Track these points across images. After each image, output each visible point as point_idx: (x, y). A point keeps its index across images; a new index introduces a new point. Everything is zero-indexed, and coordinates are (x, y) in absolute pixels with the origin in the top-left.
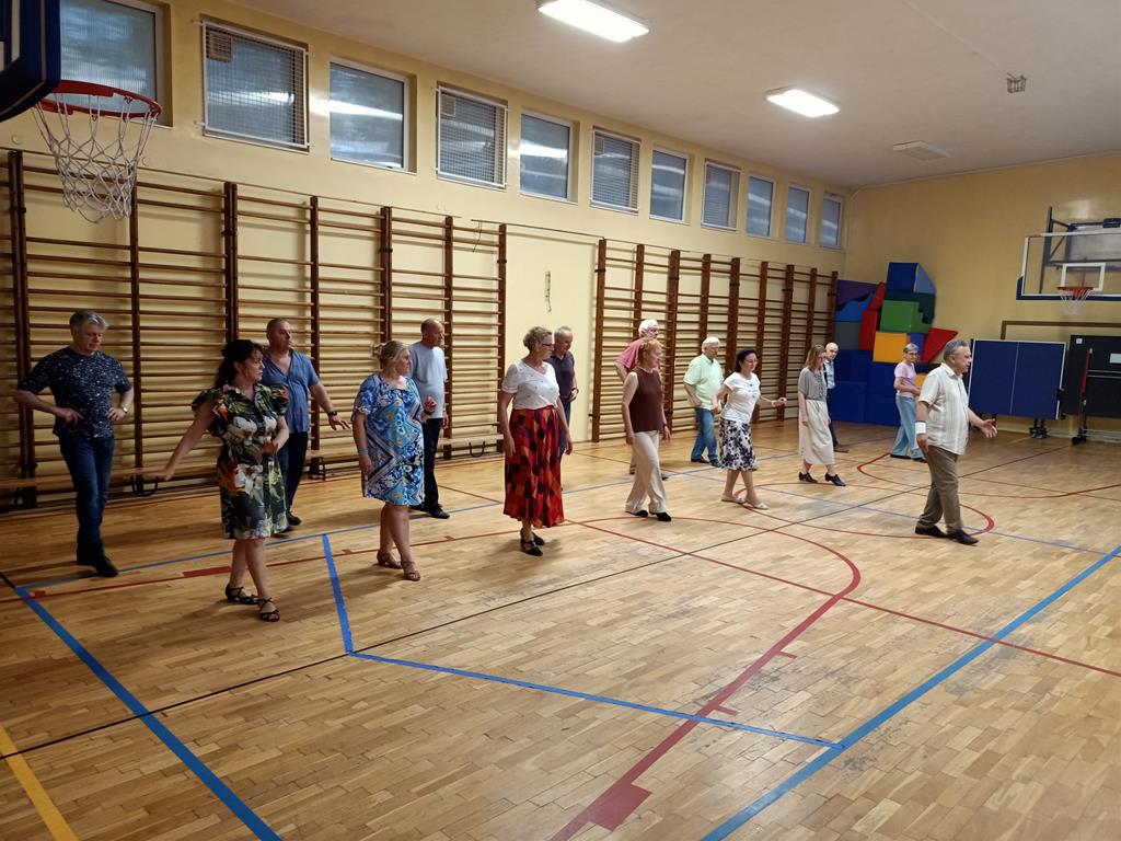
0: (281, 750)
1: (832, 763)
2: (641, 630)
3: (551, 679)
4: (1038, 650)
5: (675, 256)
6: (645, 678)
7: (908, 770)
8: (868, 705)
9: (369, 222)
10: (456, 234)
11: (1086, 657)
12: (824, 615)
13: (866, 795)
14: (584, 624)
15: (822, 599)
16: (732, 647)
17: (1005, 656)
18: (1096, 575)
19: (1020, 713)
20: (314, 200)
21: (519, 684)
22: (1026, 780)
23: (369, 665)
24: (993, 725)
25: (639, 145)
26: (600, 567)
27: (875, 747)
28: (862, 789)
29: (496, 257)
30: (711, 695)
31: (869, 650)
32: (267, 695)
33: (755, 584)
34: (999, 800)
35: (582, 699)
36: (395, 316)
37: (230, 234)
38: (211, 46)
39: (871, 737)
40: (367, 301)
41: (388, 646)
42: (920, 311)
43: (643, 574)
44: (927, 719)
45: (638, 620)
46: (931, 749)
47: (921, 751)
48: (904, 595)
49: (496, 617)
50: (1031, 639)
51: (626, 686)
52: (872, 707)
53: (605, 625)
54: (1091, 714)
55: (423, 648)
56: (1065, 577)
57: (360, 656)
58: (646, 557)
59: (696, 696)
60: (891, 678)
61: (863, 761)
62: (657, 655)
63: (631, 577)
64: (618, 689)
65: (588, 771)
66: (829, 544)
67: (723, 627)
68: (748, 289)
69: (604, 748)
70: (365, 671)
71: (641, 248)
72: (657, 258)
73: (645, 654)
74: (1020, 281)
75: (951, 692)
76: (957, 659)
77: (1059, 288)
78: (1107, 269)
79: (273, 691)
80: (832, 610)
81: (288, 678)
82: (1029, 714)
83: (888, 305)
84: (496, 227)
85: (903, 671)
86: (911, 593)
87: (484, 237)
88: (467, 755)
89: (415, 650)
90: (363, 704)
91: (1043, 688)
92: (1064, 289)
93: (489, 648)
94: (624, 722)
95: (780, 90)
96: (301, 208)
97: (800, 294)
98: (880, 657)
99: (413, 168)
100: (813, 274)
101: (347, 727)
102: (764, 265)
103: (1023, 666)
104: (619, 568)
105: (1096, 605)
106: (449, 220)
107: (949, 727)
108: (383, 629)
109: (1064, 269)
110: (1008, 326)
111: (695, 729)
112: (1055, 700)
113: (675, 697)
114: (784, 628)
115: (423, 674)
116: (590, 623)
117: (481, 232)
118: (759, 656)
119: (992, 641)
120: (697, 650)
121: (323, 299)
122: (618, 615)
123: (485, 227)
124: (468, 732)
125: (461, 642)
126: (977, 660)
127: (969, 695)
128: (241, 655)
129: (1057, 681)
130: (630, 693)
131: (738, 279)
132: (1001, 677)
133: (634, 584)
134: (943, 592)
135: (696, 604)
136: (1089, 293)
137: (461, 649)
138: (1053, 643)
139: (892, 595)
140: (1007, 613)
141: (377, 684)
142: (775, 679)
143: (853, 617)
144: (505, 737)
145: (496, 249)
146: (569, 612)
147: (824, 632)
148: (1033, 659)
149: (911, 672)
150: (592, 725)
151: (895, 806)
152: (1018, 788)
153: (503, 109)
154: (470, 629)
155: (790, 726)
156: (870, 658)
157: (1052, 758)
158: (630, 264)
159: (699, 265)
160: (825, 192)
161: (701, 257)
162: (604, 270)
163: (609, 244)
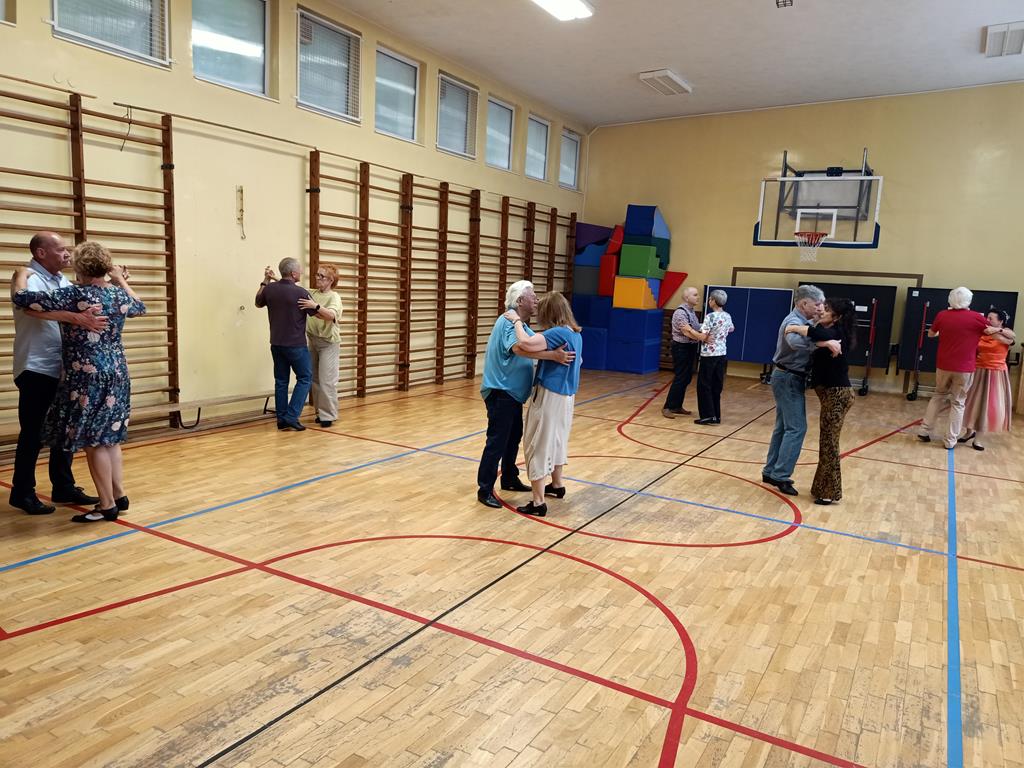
5: (407, 181)
10: (87, 121)
26: (273, 686)
29: (159, 161)
42: (657, 256)
58: (360, 643)
66: (627, 572)
68: (489, 225)
71: (365, 168)
72: (384, 180)
74: (757, 226)
77: (796, 234)
78: (839, 217)
83: (626, 248)
84: (158, 120)
87: (135, 131)
92: (799, 235)
97: (541, 234)
100: (554, 213)
102: (506, 200)
109: (799, 216)
110: (739, 273)
117: (130, 122)
123: (136, 116)
131: (478, 214)
134: (817, 668)
139: (753, 689)
140: (926, 713)
145: (159, 149)
158: (351, 186)
159: (436, 194)
160: (564, 128)
161: (437, 185)
162: (318, 191)
163: (323, 158)
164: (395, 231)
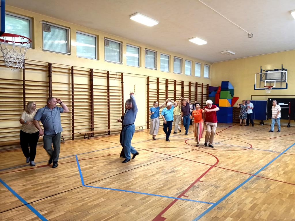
0: (65, 212)
1: (214, 208)
2: (162, 176)
3: (138, 190)
4: (266, 177)
5: (167, 81)
6: (164, 189)
7: (234, 209)
8: (222, 193)
9: (87, 73)
10: (110, 76)
11: (278, 179)
12: (210, 171)
13: (223, 216)
14: (147, 175)
15: (209, 167)
16: (186, 180)
17: (257, 179)
18: (279, 158)
19: (262, 194)
20: (72, 67)
21: (129, 192)
22: (265, 211)
23: (89, 188)
24: (255, 197)
25: (156, 53)
26: (150, 160)
27: (225, 204)
28: (222, 215)
29: (121, 81)
30: (181, 192)
31: (222, 179)
32: (61, 197)
33: (191, 163)
34: (258, 216)
35: (147, 195)
36: (94, 97)
37: (50, 76)
38: (45, 28)
39: (224, 201)
40: (87, 93)
41: (94, 183)
42: (230, 93)
43: (162, 162)
44: (238, 196)
45: (161, 174)
46: (239, 204)
47: (237, 204)
48: (231, 165)
49: (123, 175)
50: (264, 175)
51: (158, 191)
52: (223, 194)
53: (152, 175)
54: (280, 193)
55: (104, 183)
56: (271, 159)
57: (86, 186)
58: (163, 158)
59: (177, 193)
60: (228, 186)
61: (222, 207)
62: (166, 183)
63: (159, 163)
64: (156, 192)
65: (149, 213)
66: (210, 153)
67: (184, 175)
68: (186, 89)
69: (153, 207)
70: (88, 190)
71: (158, 79)
72: (162, 81)
73: (163, 183)
74: (255, 85)
75: (244, 189)
76: (245, 181)
77: (265, 86)
78: (276, 82)
79: (62, 196)
80: (212, 170)
81: (67, 193)
82: (265, 194)
83: (222, 92)
84: (121, 74)
85: (231, 184)
86: (232, 164)
87: (117, 77)
88: (116, 211)
89: (101, 184)
90: (88, 199)
91: (268, 187)
92: (266, 87)
93: (121, 183)
94: (158, 200)
95: (192, 38)
96: (69, 69)
97: (199, 90)
98: (225, 181)
99: (98, 59)
100: (202, 84)
101: (83, 205)
102: (190, 82)
103: (262, 182)
104: (156, 160)
105: (279, 166)
106: (108, 72)
107: (244, 198)
108: (92, 179)
109: (265, 82)
110: (252, 97)
111: (177, 201)
112: (271, 190)
113: (171, 193)
114: (199, 174)
115: (103, 190)
116: (148, 175)
117: (116, 75)
118: (194, 182)
119: (253, 175)
120: (177, 181)
121: (75, 93)
122: (156, 173)
123: (118, 74)
124: (116, 205)
125: (114, 181)
126: (250, 181)
127: (248, 190)
128: (53, 187)
129: (271, 185)
130: (159, 193)
131: (183, 86)
132: (256, 184)
133: (160, 165)
134: (240, 164)
135: (176, 169)
136: (272, 88)
137: (114, 183)
138: (269, 176)
139: (227, 165)
140: (257, 169)
141: (91, 193)
142: (198, 187)
143: (218, 171)
144: (126, 206)
145: (121, 79)
146: (142, 173)
147: (210, 175)
148: (264, 180)
149: (233, 184)
150: (150, 202)
151: (231, 219)
152: (263, 213)
153: (121, 44)
154: (116, 178)
155: (202, 199)
156: (223, 181)
157: (271, 205)
158: (155, 83)
159: (173, 83)
160: (205, 64)
161: (174, 81)
162: (149, 84)
163: (150, 78)
164: (164, 91)
